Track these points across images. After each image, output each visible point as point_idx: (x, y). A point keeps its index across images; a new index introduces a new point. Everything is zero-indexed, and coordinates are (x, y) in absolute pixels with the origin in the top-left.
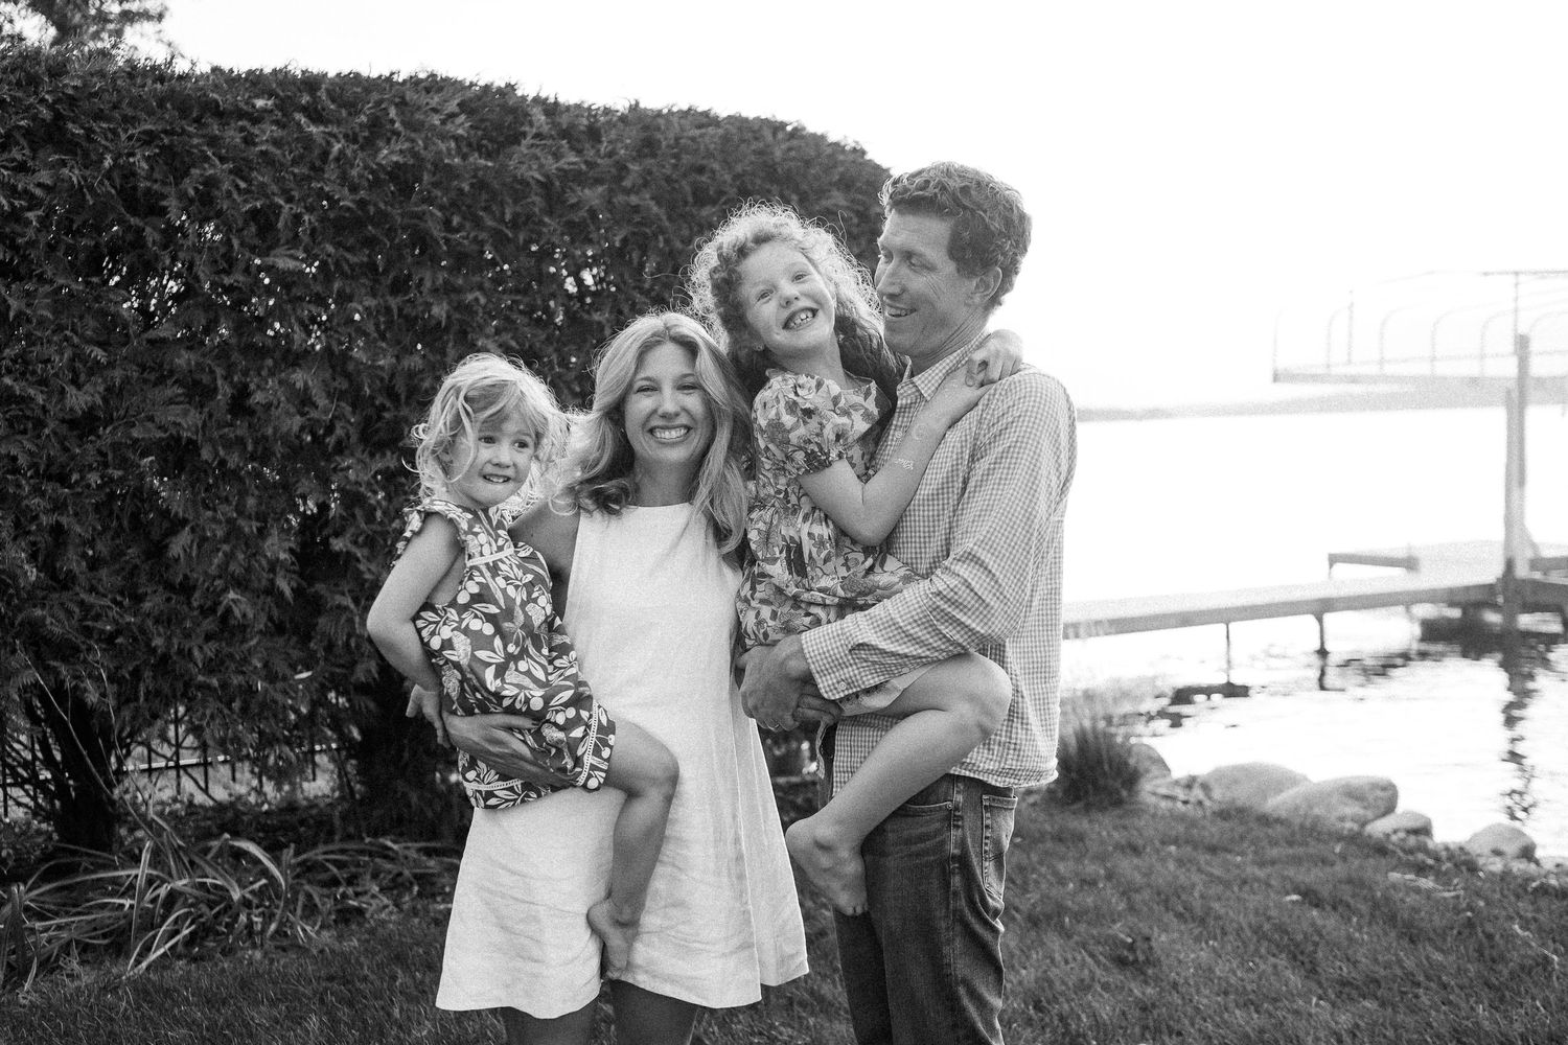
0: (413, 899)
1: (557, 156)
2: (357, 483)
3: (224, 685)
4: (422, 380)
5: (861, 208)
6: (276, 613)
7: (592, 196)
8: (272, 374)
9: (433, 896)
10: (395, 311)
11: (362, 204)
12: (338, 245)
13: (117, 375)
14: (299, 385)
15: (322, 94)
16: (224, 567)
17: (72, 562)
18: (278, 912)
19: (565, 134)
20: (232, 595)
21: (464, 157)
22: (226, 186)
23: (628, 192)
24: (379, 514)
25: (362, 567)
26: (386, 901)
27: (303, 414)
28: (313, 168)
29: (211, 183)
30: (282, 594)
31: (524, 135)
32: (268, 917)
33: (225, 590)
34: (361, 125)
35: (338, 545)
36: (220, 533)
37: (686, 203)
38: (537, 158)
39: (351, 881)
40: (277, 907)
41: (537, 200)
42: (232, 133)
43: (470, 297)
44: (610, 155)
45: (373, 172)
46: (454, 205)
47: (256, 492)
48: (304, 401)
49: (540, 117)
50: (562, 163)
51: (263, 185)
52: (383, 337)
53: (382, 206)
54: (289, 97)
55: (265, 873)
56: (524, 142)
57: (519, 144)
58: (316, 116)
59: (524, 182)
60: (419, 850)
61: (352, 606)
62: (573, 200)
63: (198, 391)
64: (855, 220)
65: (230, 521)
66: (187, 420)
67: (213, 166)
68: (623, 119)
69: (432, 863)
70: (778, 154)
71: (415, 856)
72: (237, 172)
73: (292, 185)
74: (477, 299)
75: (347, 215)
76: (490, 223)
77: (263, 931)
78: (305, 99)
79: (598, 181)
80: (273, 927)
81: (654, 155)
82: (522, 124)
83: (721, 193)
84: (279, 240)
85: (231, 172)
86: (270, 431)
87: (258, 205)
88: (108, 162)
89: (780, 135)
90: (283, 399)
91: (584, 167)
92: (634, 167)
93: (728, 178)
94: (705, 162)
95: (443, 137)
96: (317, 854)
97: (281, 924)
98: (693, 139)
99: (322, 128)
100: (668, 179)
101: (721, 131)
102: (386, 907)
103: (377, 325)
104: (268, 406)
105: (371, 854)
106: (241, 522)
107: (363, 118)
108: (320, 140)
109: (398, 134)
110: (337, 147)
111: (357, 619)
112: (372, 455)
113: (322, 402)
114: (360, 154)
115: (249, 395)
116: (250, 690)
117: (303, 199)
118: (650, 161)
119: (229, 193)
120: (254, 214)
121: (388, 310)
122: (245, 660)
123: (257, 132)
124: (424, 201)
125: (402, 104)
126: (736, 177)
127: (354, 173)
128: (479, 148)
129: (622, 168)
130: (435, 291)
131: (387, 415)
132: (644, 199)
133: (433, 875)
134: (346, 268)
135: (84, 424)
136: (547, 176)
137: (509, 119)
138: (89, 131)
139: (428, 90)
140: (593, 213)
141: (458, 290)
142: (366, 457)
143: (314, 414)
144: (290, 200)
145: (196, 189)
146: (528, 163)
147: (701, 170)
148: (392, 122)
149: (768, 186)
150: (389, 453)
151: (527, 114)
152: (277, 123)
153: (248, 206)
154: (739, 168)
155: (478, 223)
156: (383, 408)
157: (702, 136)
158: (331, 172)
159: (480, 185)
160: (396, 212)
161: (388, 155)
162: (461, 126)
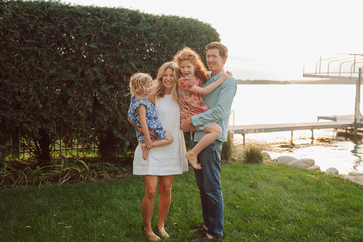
0: (113, 175)
1: (147, 26)
2: (105, 90)
3: (78, 130)
4: (119, 70)
5: (209, 38)
6: (88, 116)
7: (154, 34)
8: (89, 68)
9: (117, 174)
10: (114, 56)
11: (108, 35)
12: (103, 43)
13: (59, 67)
14: (95, 71)
15: (101, 12)
16: (78, 106)
17: (49, 104)
18: (87, 176)
19: (149, 21)
20: (80, 112)
21: (128, 26)
22: (81, 30)
23: (161, 34)
24: (109, 97)
25: (106, 107)
26: (108, 175)
27: (95, 76)
28: (98, 27)
29: (79, 30)
30: (90, 112)
31: (141, 21)
32: (85, 176)
33: (79, 111)
34: (108, 19)
35: (101, 103)
36: (78, 100)
37: (173, 36)
38: (143, 26)
39: (101, 170)
40: (87, 174)
41: (143, 35)
42: (83, 20)
43: (129, 54)
44: (158, 26)
45: (110, 28)
46: (126, 35)
47: (85, 92)
48: (95, 74)
49: (144, 18)
50: (148, 28)
51: (89, 31)
52: (111, 62)
53: (112, 35)
54: (94, 12)
55: (85, 167)
56: (141, 23)
57: (140, 23)
58: (99, 16)
59: (141, 31)
60: (114, 166)
61: (104, 115)
62: (150, 35)
63: (74, 71)
64: (208, 41)
65: (80, 97)
66: (73, 77)
67: (79, 26)
68: (161, 18)
69: (117, 168)
70: (192, 27)
71: (113, 166)
72: (83, 27)
73: (94, 31)
74: (130, 55)
75: (105, 37)
76: (134, 39)
77: (84, 179)
78: (97, 13)
79: (156, 31)
80: (86, 178)
81: (167, 26)
82: (140, 19)
83: (180, 34)
84: (91, 41)
85: (82, 27)
86: (89, 80)
87: (88, 34)
89: (193, 22)
90: (91, 73)
91: (152, 28)
92: (163, 29)
93: (182, 31)
94: (177, 28)
95: (125, 22)
96: (94, 165)
97: (87, 178)
98: (175, 23)
99: (101, 19)
100: (170, 31)
101: (181, 21)
102: (108, 176)
103: (110, 59)
104: (88, 75)
105: (105, 166)
106: (82, 97)
107: (109, 17)
108: (100, 22)
109: (116, 21)
110: (104, 23)
111: (104, 118)
112: (108, 85)
113: (99, 74)
114: (108, 25)
115: (84, 72)
116: (82, 131)
117: (96, 33)
118: (166, 28)
119: (82, 32)
120: (87, 36)
121: (112, 56)
122: (82, 125)
123: (87, 19)
124: (120, 34)
125: (116, 14)
126: (183, 31)
127: (107, 28)
128: (131, 24)
129: (160, 29)
130: (122, 52)
131: (112, 77)
132: (165, 36)
133: (117, 170)
134: (105, 47)
135: (52, 76)
136: (145, 30)
137: (138, 18)
138: (55, 19)
139: (121, 12)
140: (154, 38)
141: (127, 53)
142: (107, 85)
143: (97, 76)
144: (94, 33)
145: (76, 31)
146: (141, 27)
147: (176, 30)
148: (115, 18)
149: (190, 33)
150: (112, 85)
151: (141, 17)
152: (91, 18)
153: (86, 35)
154: (184, 30)
155: (131, 39)
156: (111, 76)
157: (177, 22)
158: (102, 28)
159: (132, 32)
160: (115, 37)
161: (114, 25)
162: (128, 19)
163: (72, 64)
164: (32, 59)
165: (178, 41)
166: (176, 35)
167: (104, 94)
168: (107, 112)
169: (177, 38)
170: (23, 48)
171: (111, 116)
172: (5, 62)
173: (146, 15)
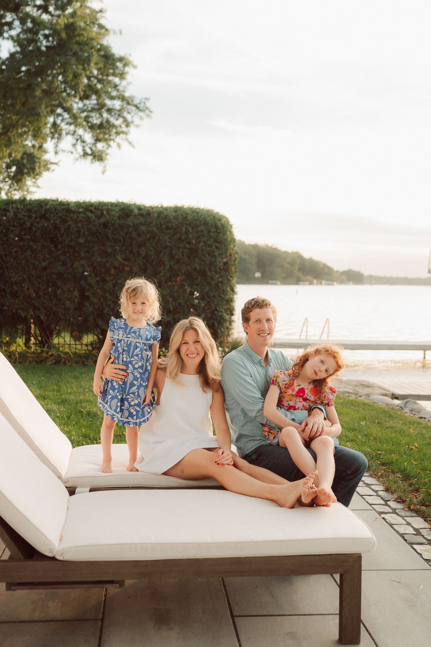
7: (143, 228)
13: (50, 260)
18: (71, 361)
19: (142, 215)
29: (69, 226)
35: (87, 294)
41: (131, 229)
49: (136, 211)
54: (87, 208)
57: (130, 217)
58: (91, 212)
59: (129, 226)
63: (64, 264)
66: (61, 269)
82: (131, 213)
88: (52, 222)
107: (99, 213)
116: (69, 320)
125: (108, 209)
132: (155, 229)
135: (45, 269)
137: (129, 212)
138: (50, 216)
140: (143, 232)
146: (130, 222)
161: (102, 220)
163: (62, 257)
164: (28, 253)
165: (169, 234)
166: (168, 228)
167: (91, 285)
168: (92, 304)
169: (169, 231)
171: (97, 307)
172: (6, 256)
173: (140, 208)
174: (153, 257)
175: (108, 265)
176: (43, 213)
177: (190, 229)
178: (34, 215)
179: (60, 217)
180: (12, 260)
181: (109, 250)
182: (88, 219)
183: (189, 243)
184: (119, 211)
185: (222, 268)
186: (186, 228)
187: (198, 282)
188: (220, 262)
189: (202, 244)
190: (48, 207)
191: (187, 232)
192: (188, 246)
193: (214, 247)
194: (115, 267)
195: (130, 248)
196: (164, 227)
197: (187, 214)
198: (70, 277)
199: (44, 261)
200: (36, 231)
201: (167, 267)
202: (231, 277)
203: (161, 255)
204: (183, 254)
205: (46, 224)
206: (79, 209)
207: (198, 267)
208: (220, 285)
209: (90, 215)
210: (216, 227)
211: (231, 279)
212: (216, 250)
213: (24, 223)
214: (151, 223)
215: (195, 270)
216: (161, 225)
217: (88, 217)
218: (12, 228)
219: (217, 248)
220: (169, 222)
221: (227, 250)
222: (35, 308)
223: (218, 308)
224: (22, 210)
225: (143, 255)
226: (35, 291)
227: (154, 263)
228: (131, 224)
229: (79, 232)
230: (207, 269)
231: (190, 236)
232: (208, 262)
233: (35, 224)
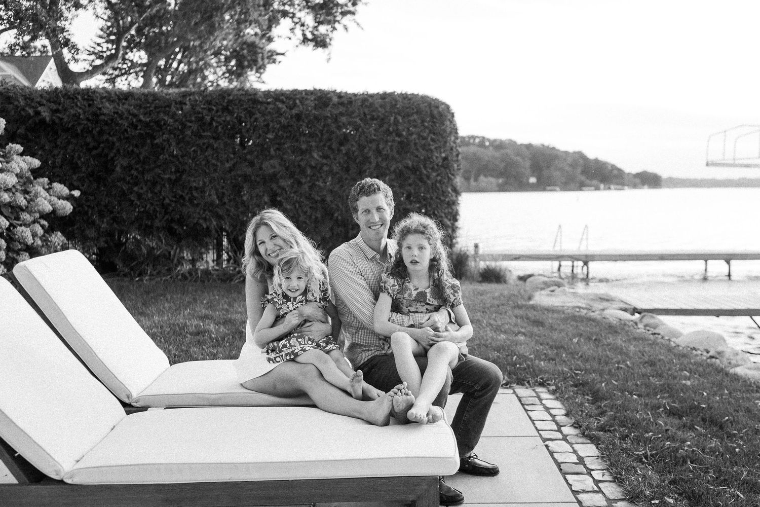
7: (344, 119)
17: (226, 200)
29: (256, 120)
35: (279, 199)
41: (329, 121)
49: (335, 100)
58: (283, 102)
59: (327, 117)
63: (252, 164)
66: (248, 170)
88: (235, 115)
132: (357, 120)
135: (230, 170)
138: (233, 109)
146: (327, 112)
161: (294, 112)
163: (249, 157)
164: (209, 152)
165: (375, 125)
166: (373, 118)
167: (284, 189)
169: (375, 122)
170: (200, 142)
172: (182, 157)
173: (340, 96)
174: (356, 154)
175: (303, 164)
176: (225, 104)
177: (400, 119)
178: (214, 108)
179: (245, 109)
180: (190, 161)
181: (304, 147)
182: (278, 111)
183: (399, 135)
184: (315, 100)
185: (440, 164)
186: (395, 118)
187: (410, 181)
188: (437, 157)
189: (414, 136)
190: (231, 98)
191: (396, 122)
192: (397, 139)
193: (429, 139)
194: (312, 167)
195: (328, 144)
196: (368, 117)
197: (396, 101)
198: (258, 179)
199: (228, 162)
200: (217, 127)
201: (374, 165)
202: (453, 175)
203: (366, 151)
204: (392, 150)
205: (228, 118)
206: (267, 99)
207: (410, 163)
208: (438, 185)
209: (280, 105)
210: (432, 116)
211: (452, 177)
212: (431, 143)
213: (203, 118)
214: (353, 112)
215: (407, 167)
216: (365, 114)
217: (279, 109)
218: (189, 124)
219: (433, 140)
220: (373, 111)
221: (446, 142)
222: (219, 217)
223: (436, 212)
224: (201, 102)
225: (344, 152)
226: (218, 197)
227: (358, 161)
228: (329, 115)
229: (267, 125)
230: (422, 166)
231: (400, 127)
232: (422, 158)
233: (215, 118)
